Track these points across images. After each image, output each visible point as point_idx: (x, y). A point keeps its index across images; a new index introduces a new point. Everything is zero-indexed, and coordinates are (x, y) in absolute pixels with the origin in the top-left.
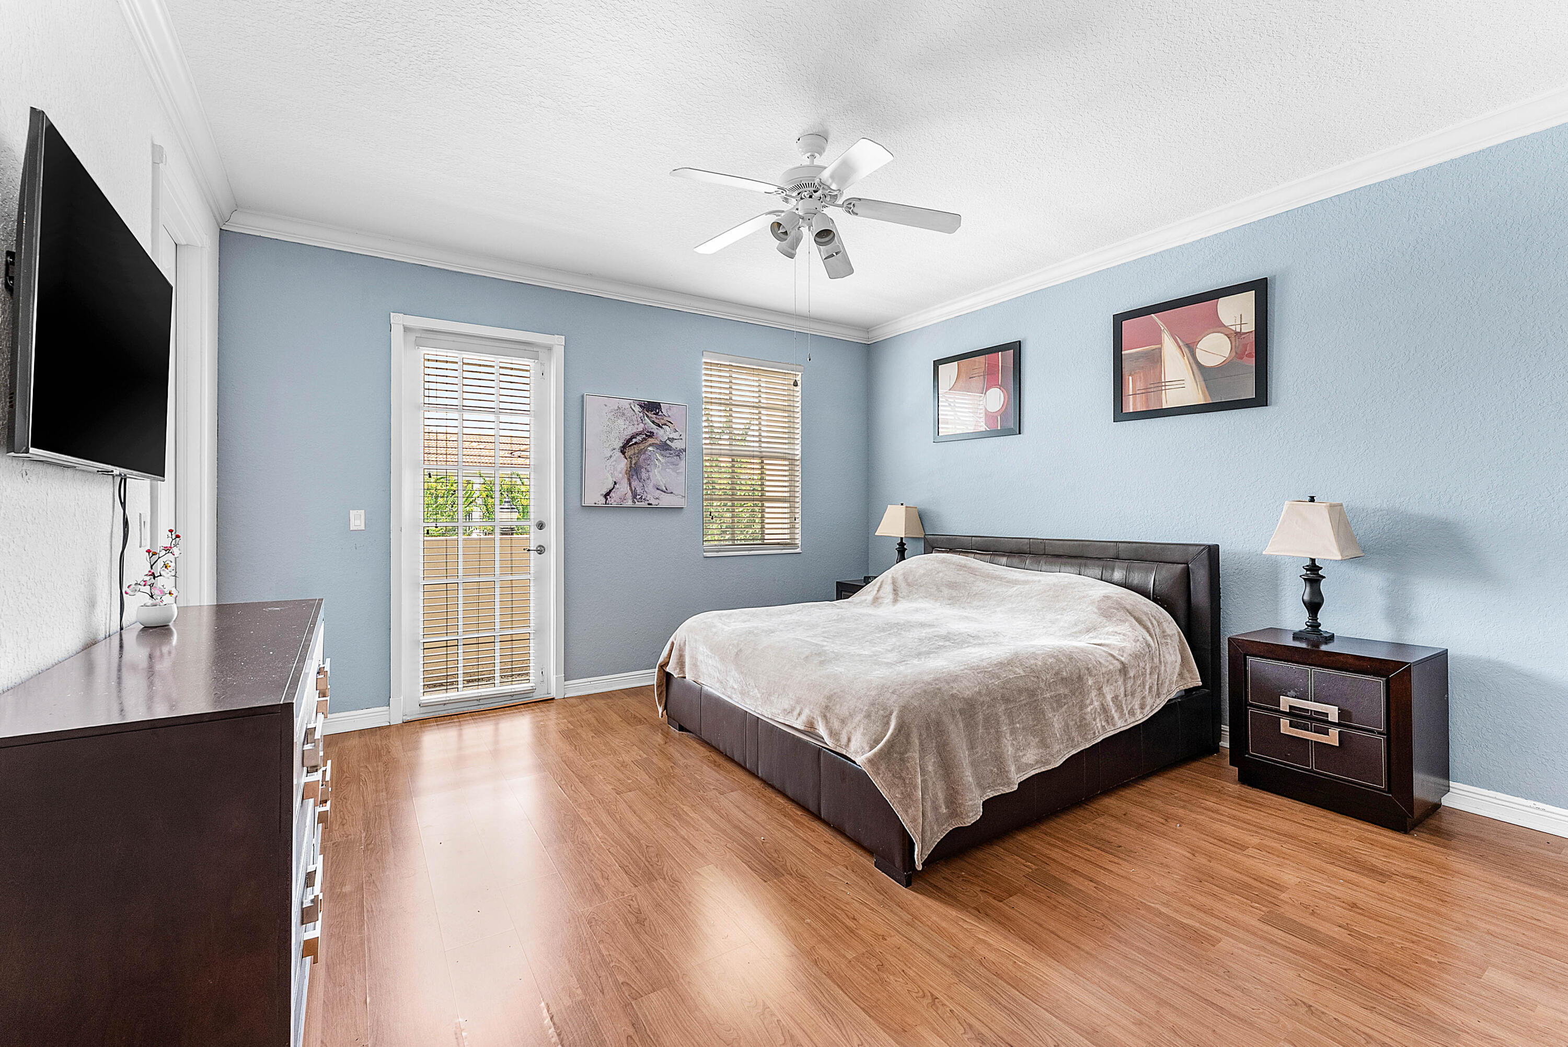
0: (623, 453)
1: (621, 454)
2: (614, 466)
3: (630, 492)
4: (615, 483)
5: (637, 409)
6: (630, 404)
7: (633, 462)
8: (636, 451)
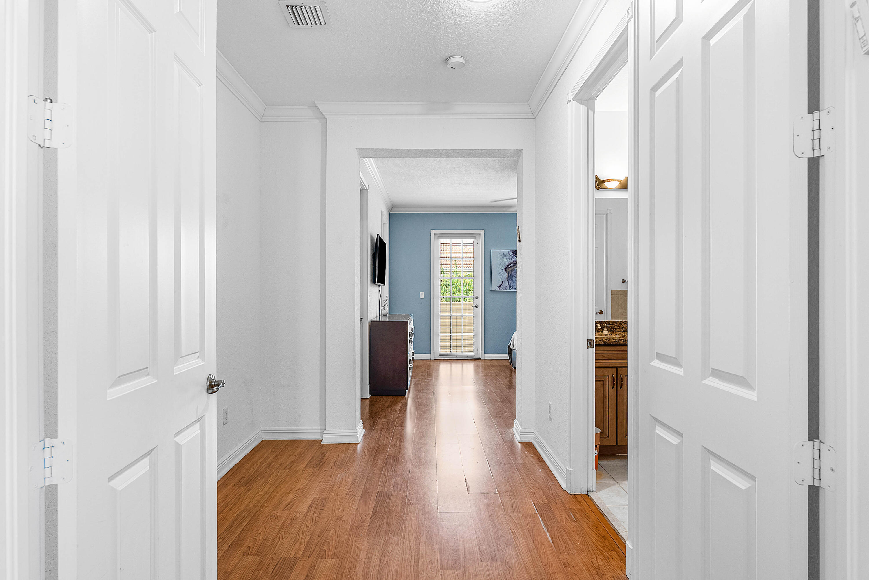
0: (506, 270)
1: (505, 271)
2: (502, 276)
3: (508, 285)
4: (503, 282)
5: (511, 253)
6: (508, 252)
7: (510, 274)
8: (511, 270)
